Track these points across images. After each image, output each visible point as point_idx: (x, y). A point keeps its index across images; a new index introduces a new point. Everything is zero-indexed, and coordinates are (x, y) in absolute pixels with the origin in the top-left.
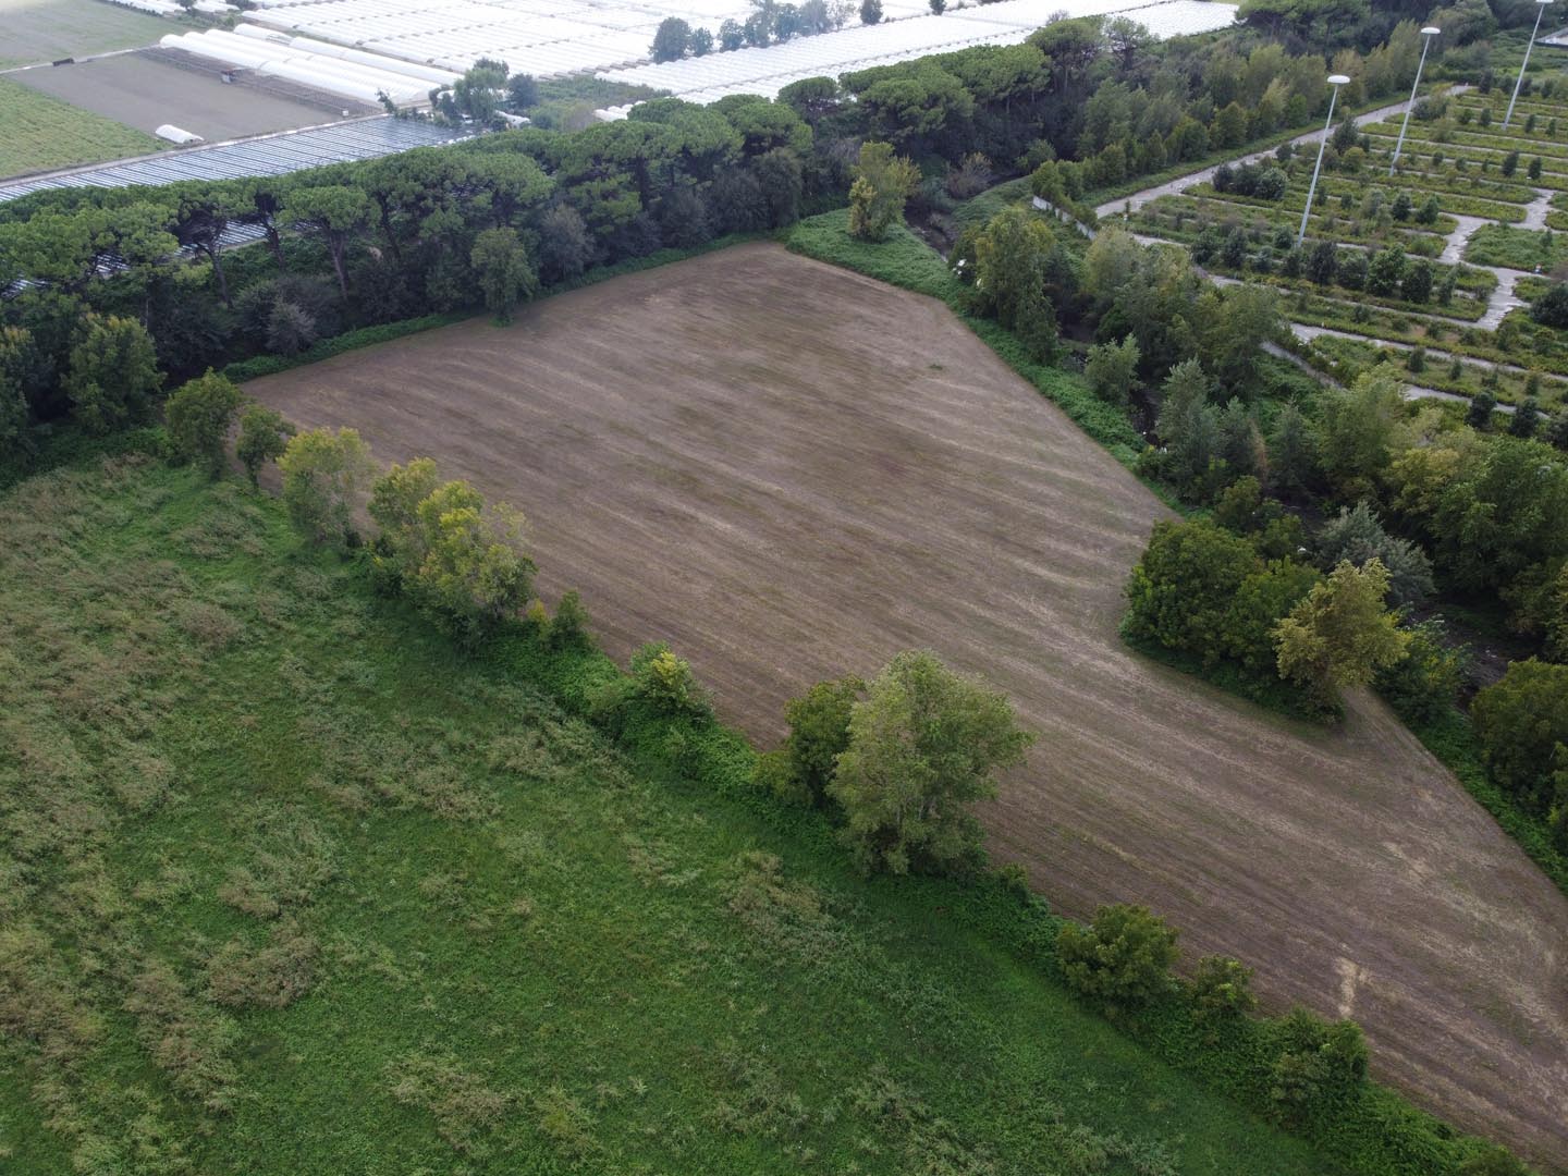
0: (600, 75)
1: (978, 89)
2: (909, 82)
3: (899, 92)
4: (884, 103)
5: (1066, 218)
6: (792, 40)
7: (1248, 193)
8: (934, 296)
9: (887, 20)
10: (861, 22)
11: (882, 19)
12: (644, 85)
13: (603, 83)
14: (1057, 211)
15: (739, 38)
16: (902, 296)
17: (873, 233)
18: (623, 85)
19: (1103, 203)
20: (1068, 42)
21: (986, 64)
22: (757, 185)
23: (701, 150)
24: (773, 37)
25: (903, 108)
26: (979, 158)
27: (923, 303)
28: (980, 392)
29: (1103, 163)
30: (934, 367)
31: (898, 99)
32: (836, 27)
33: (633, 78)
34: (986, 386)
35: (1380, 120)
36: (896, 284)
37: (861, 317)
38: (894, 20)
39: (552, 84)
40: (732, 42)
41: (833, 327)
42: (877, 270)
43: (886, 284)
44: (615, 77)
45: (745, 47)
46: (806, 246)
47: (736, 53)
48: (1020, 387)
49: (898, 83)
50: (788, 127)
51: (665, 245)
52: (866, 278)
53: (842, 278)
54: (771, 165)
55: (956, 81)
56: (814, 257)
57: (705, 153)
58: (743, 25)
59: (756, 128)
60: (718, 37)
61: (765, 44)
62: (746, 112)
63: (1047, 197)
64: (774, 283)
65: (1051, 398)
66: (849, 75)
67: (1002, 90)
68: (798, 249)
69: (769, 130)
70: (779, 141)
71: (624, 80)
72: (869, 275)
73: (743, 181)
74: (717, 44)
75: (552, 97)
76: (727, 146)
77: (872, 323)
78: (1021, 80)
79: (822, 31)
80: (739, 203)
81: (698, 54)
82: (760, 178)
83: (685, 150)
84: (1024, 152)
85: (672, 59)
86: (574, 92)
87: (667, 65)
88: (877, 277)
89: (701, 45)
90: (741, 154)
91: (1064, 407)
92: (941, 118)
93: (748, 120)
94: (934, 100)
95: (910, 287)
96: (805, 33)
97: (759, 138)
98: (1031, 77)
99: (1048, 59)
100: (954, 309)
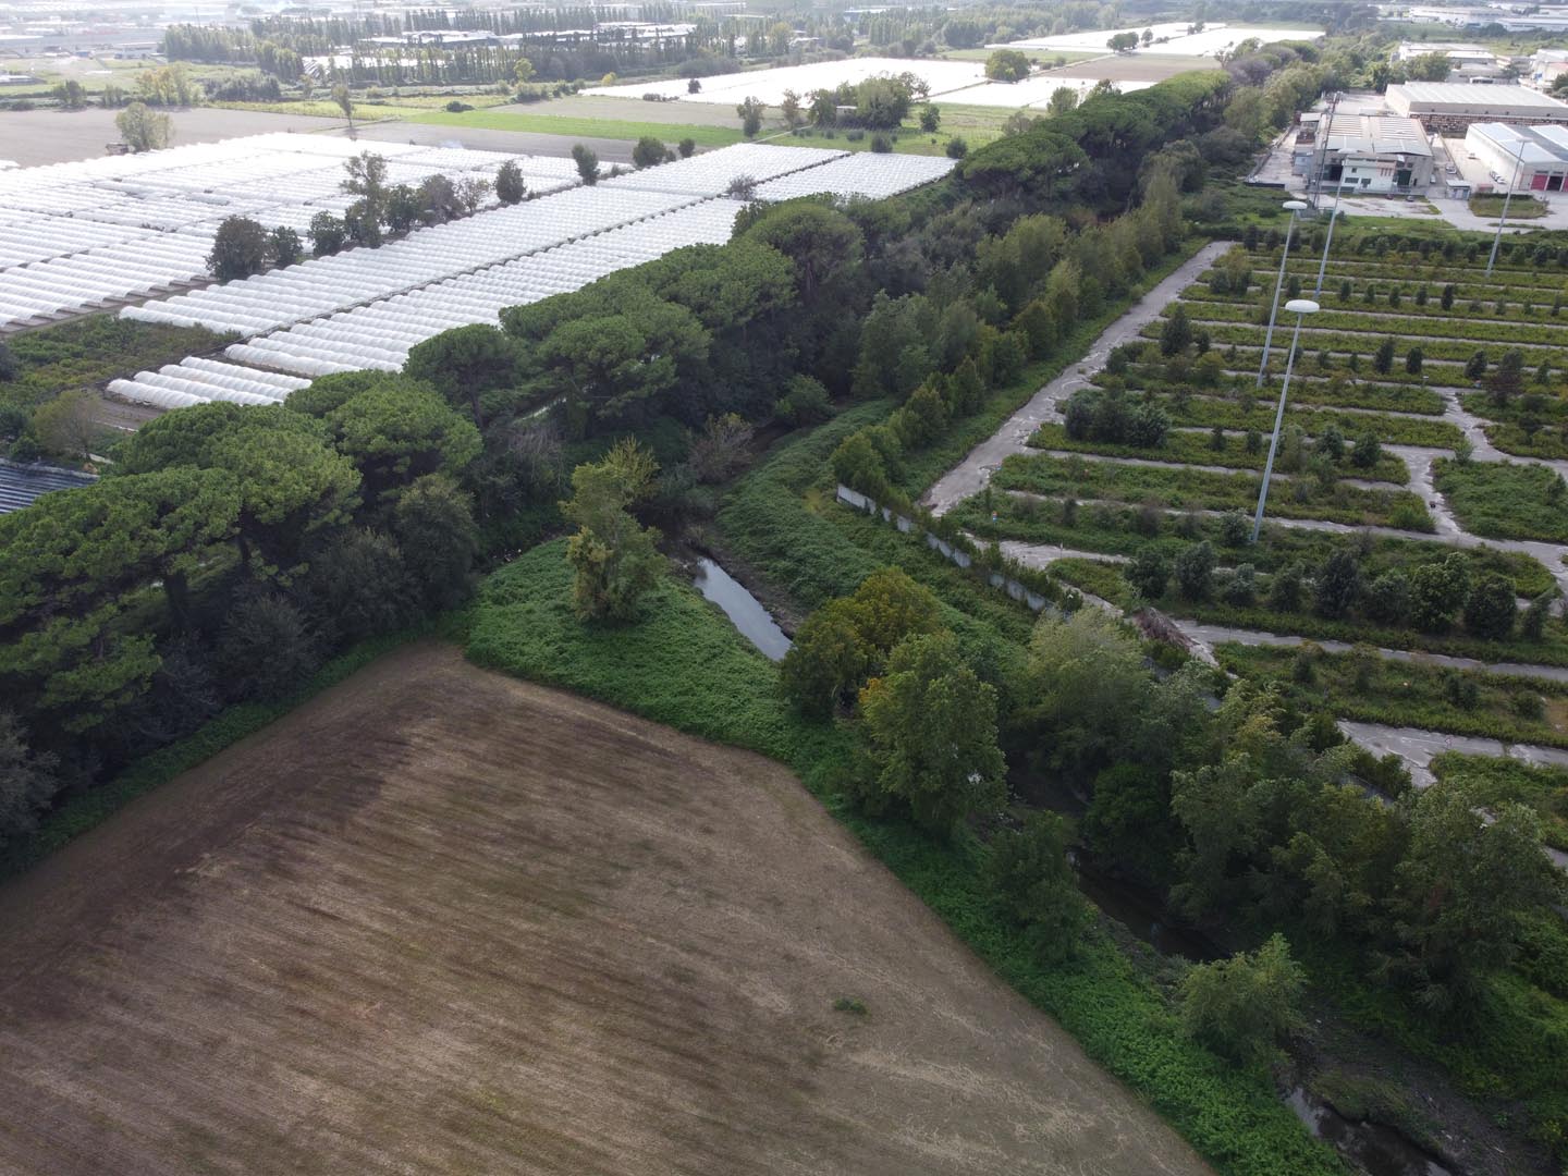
0: (129, 312)
1: (707, 314)
2: (612, 321)
3: (603, 341)
4: (582, 359)
5: (904, 525)
6: (413, 232)
7: (1118, 441)
8: (765, 754)
9: (531, 196)
10: (499, 200)
11: (525, 196)
12: (198, 325)
13: (131, 323)
14: (887, 514)
15: (339, 235)
16: (707, 763)
17: (617, 610)
18: (164, 327)
19: (936, 480)
20: (810, 235)
21: (711, 277)
22: (394, 552)
23: (278, 513)
24: (385, 229)
25: (612, 365)
26: (733, 420)
27: (750, 779)
28: (972, 1082)
29: (917, 416)
30: (844, 1007)
31: (604, 352)
32: (468, 210)
33: (179, 312)
34: (976, 1056)
35: (1173, 298)
36: (686, 730)
37: (646, 845)
38: (539, 195)
39: (45, 336)
40: (329, 240)
41: (601, 893)
42: (646, 701)
43: (668, 731)
44: (152, 311)
45: (348, 247)
46: (505, 655)
47: (336, 258)
48: (1041, 1042)
49: (597, 324)
50: (436, 434)
51: (230, 701)
52: (627, 719)
53: (582, 725)
54: (416, 513)
55: (680, 311)
56: (525, 675)
57: (289, 516)
58: (342, 217)
59: (379, 441)
60: (309, 235)
61: (375, 242)
62: (359, 414)
63: (863, 488)
64: (459, 766)
65: (1127, 1082)
66: (516, 310)
67: (741, 314)
68: (489, 661)
69: (403, 444)
70: (425, 462)
71: (167, 316)
72: (632, 711)
73: (368, 551)
74: (308, 245)
75: (41, 361)
76: (330, 491)
77: (678, 866)
78: (766, 296)
79: (452, 216)
80: (366, 592)
81: (282, 264)
82: (400, 537)
83: (247, 517)
84: (783, 392)
85: (243, 275)
86: (78, 348)
87: (234, 286)
88: (648, 714)
89: (285, 251)
90: (359, 501)
91: (1169, 1111)
92: (672, 369)
93: (362, 427)
94: (654, 345)
95: (717, 737)
96: (429, 221)
97: (387, 459)
98: (773, 290)
99: (789, 261)
100: (816, 791)
